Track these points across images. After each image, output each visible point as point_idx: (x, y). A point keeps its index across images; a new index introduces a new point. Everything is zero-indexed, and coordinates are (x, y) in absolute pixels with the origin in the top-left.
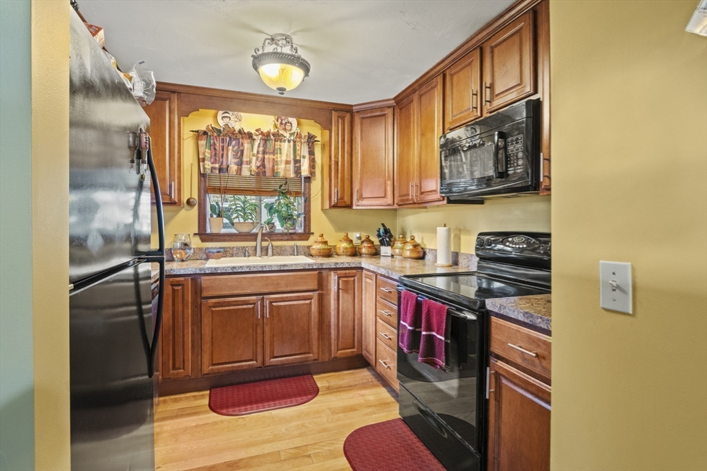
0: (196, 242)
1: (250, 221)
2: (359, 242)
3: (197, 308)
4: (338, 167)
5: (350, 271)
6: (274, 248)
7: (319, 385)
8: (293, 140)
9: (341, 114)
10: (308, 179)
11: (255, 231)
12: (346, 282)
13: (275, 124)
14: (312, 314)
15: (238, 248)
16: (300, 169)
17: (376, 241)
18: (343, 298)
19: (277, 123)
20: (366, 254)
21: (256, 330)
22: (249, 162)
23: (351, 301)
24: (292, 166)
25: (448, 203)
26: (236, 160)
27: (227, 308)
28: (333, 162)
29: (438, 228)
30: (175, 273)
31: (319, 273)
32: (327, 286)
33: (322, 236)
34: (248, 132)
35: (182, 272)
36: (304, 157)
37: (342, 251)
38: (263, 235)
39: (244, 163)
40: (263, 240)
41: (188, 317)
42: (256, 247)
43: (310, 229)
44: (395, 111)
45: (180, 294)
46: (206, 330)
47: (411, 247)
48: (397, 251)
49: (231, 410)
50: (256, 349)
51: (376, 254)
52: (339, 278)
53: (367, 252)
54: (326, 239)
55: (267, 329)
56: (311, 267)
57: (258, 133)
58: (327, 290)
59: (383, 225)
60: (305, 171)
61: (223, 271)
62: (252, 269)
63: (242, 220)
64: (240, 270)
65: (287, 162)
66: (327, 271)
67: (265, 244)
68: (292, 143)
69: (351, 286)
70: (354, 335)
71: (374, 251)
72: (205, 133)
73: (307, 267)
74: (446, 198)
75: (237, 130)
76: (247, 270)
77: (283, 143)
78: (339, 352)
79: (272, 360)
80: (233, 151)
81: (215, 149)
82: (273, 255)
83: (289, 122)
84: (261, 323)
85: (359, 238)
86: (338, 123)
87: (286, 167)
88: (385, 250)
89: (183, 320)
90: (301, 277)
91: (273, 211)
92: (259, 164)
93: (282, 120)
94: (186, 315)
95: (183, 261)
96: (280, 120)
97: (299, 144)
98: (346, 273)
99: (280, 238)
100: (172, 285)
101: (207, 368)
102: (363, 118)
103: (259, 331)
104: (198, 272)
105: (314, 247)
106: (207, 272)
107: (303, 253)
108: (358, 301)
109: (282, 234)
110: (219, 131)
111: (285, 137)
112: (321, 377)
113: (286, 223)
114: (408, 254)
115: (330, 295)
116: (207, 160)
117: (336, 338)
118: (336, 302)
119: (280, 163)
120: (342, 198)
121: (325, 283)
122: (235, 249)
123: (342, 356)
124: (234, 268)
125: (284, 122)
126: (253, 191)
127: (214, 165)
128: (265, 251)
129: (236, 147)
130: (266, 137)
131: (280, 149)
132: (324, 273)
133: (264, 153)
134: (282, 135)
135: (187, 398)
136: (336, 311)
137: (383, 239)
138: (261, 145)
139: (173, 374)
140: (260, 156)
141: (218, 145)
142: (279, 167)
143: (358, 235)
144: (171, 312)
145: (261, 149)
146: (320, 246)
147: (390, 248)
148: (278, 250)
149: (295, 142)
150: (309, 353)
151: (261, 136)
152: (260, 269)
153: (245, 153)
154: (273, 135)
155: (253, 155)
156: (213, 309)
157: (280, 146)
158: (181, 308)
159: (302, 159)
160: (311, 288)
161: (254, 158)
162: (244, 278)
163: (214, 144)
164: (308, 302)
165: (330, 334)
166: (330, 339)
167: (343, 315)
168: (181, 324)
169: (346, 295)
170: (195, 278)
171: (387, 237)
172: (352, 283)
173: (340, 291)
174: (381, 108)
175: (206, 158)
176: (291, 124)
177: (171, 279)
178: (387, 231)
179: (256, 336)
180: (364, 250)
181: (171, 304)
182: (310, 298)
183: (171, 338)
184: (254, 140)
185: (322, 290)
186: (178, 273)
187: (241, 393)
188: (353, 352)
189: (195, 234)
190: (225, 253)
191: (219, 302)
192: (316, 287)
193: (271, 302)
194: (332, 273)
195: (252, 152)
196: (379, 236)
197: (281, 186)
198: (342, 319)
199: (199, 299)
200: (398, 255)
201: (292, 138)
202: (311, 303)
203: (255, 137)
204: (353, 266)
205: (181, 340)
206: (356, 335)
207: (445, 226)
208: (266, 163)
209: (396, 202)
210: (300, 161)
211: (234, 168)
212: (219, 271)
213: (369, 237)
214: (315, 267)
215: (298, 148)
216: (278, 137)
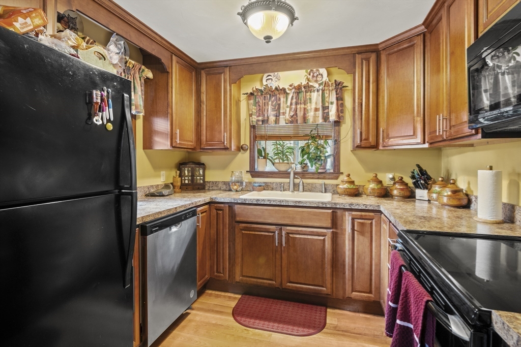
0: (247, 178)
1: (286, 162)
2: (392, 182)
3: (232, 229)
4: (362, 108)
5: (367, 214)
6: (305, 185)
7: (328, 321)
8: (322, 89)
9: (364, 56)
10: (337, 123)
11: (290, 170)
12: (362, 224)
13: (307, 78)
14: (326, 251)
15: (277, 184)
16: (329, 115)
17: (410, 182)
18: (358, 240)
19: (309, 76)
20: (397, 196)
21: (275, 255)
22: (284, 114)
23: (368, 244)
24: (320, 113)
25: (483, 137)
26: (275, 113)
27: (253, 233)
28: (357, 104)
29: (480, 172)
30: (217, 201)
31: (333, 211)
32: (342, 225)
33: (349, 176)
34: (283, 88)
35: (222, 200)
36: (332, 103)
37: (369, 191)
38: (295, 173)
39: (281, 114)
40: (294, 178)
41: (226, 235)
42: (290, 183)
43: (339, 169)
44: (426, 38)
45: (221, 217)
46: (239, 247)
47: (449, 193)
48: (434, 196)
49: (243, 319)
50: (275, 271)
51: (410, 196)
52: (353, 219)
53: (398, 194)
54: (353, 178)
55: (284, 256)
56: (324, 206)
57: (291, 88)
58: (342, 229)
59: (418, 166)
60: (333, 116)
61: (250, 202)
62: (272, 203)
63: (281, 161)
64: (262, 203)
65: (316, 110)
66: (342, 211)
67: (297, 181)
68: (321, 92)
69: (367, 229)
70: (371, 280)
71: (408, 194)
72: (252, 94)
73: (321, 205)
74: (480, 131)
75: (274, 88)
76: (268, 203)
77: (312, 93)
78: (354, 293)
79: (288, 284)
80: (272, 105)
81: (259, 106)
82: (304, 191)
83: (320, 74)
84: (280, 250)
85: (393, 179)
86: (362, 65)
87: (315, 114)
88: (421, 193)
89: (223, 236)
90: (315, 214)
91: (304, 152)
92: (292, 114)
93: (314, 74)
94: (225, 233)
95: (237, 191)
96: (312, 74)
97: (328, 92)
98: (361, 215)
99: (312, 177)
100: (217, 210)
101: (238, 278)
102: (389, 54)
103: (278, 256)
104: (233, 201)
105: (340, 186)
106: (239, 202)
107: (331, 191)
108: (376, 246)
109: (313, 173)
110: (261, 91)
111: (315, 87)
112: (335, 313)
113: (315, 163)
114: (445, 200)
115: (345, 235)
116: (254, 115)
117: (351, 279)
118: (351, 243)
119: (309, 111)
120: (367, 139)
121: (339, 222)
122: (274, 184)
123: (357, 298)
124: (258, 200)
125: (315, 75)
126: (290, 137)
127: (258, 118)
128: (296, 187)
129: (275, 102)
130: (298, 89)
131: (310, 99)
132: (339, 212)
133: (297, 103)
134: (312, 86)
135: (225, 297)
136: (351, 252)
137: (417, 181)
138: (294, 97)
139: (216, 276)
140: (294, 106)
141: (261, 102)
142: (309, 114)
143: (391, 176)
144: (215, 230)
145: (294, 100)
146: (346, 186)
147: (426, 191)
148: (310, 187)
149: (323, 91)
150: (323, 287)
151: (293, 90)
152: (279, 203)
153: (282, 106)
154: (304, 87)
155: (287, 107)
156: (243, 232)
157: (310, 96)
158: (221, 228)
159: (330, 105)
160: (324, 225)
161: (288, 109)
162: (266, 210)
163: (259, 101)
164: (322, 238)
165: (344, 273)
166: (344, 278)
167: (359, 257)
168: (221, 240)
169: (361, 238)
170: (231, 205)
171: (423, 179)
172: (369, 226)
173: (356, 232)
174: (410, 39)
175: (253, 113)
176: (322, 75)
177: (216, 205)
178: (423, 172)
179: (275, 261)
180: (395, 192)
181: (215, 223)
182: (324, 236)
183: (216, 249)
184: (288, 94)
185: (336, 228)
186: (220, 201)
187: (260, 306)
188: (369, 297)
189: (247, 172)
190: (266, 187)
191: (247, 227)
192: (329, 225)
193: (288, 234)
194: (347, 213)
195: (286, 104)
196: (413, 177)
197: (312, 131)
198: (357, 261)
199: (234, 222)
200: (435, 201)
201: (321, 88)
202: (324, 240)
203: (288, 92)
204: (371, 208)
205: (221, 252)
206: (373, 281)
207: (491, 168)
208: (298, 112)
209: (427, 140)
210: (328, 107)
211: (272, 119)
212: (247, 202)
213: (402, 178)
214: (328, 206)
215: (326, 95)
216: (308, 88)
